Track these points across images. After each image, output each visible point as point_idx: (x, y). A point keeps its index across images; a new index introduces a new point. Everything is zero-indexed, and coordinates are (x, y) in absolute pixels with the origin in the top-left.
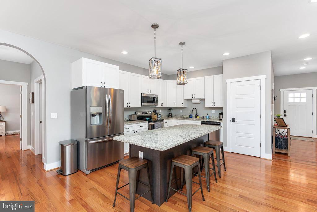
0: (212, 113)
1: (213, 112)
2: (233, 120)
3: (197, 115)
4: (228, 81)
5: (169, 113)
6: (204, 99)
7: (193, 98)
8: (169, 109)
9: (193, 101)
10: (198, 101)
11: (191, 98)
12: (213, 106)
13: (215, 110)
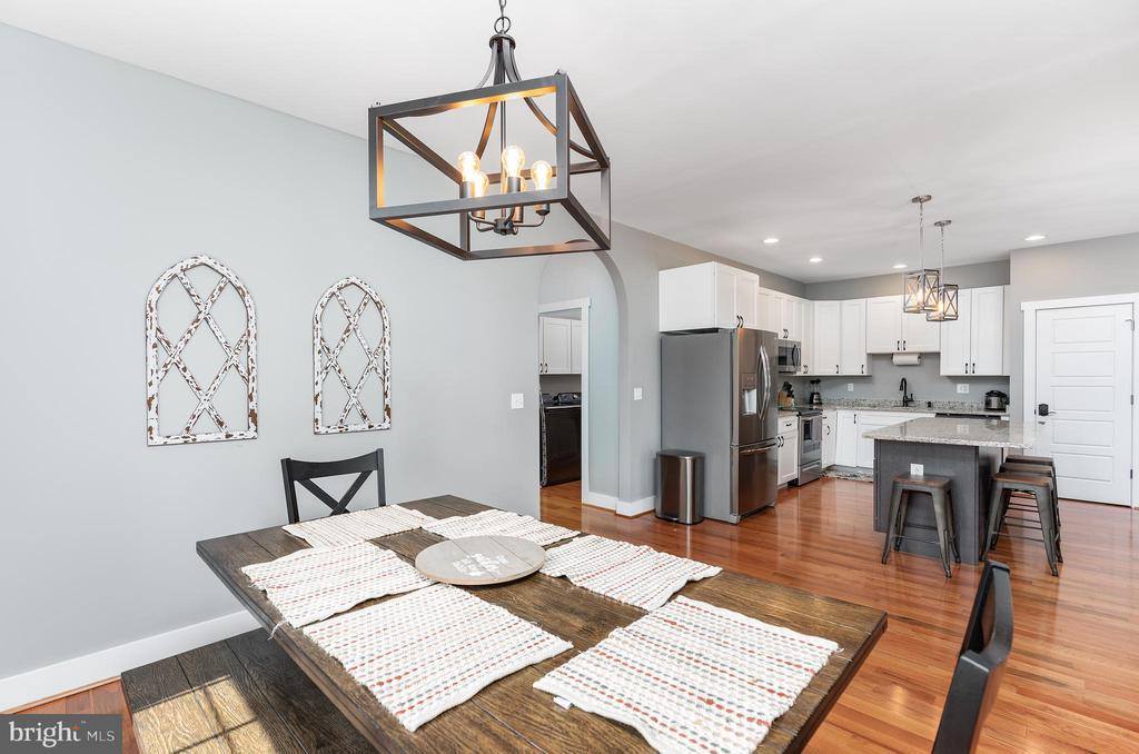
0: (959, 391)
1: (962, 389)
2: (1043, 410)
3: (909, 397)
4: (1028, 307)
5: (813, 394)
6: (939, 354)
7: (901, 350)
8: (813, 382)
9: (896, 359)
10: (914, 359)
11: (895, 351)
12: (970, 374)
13: (967, 385)
